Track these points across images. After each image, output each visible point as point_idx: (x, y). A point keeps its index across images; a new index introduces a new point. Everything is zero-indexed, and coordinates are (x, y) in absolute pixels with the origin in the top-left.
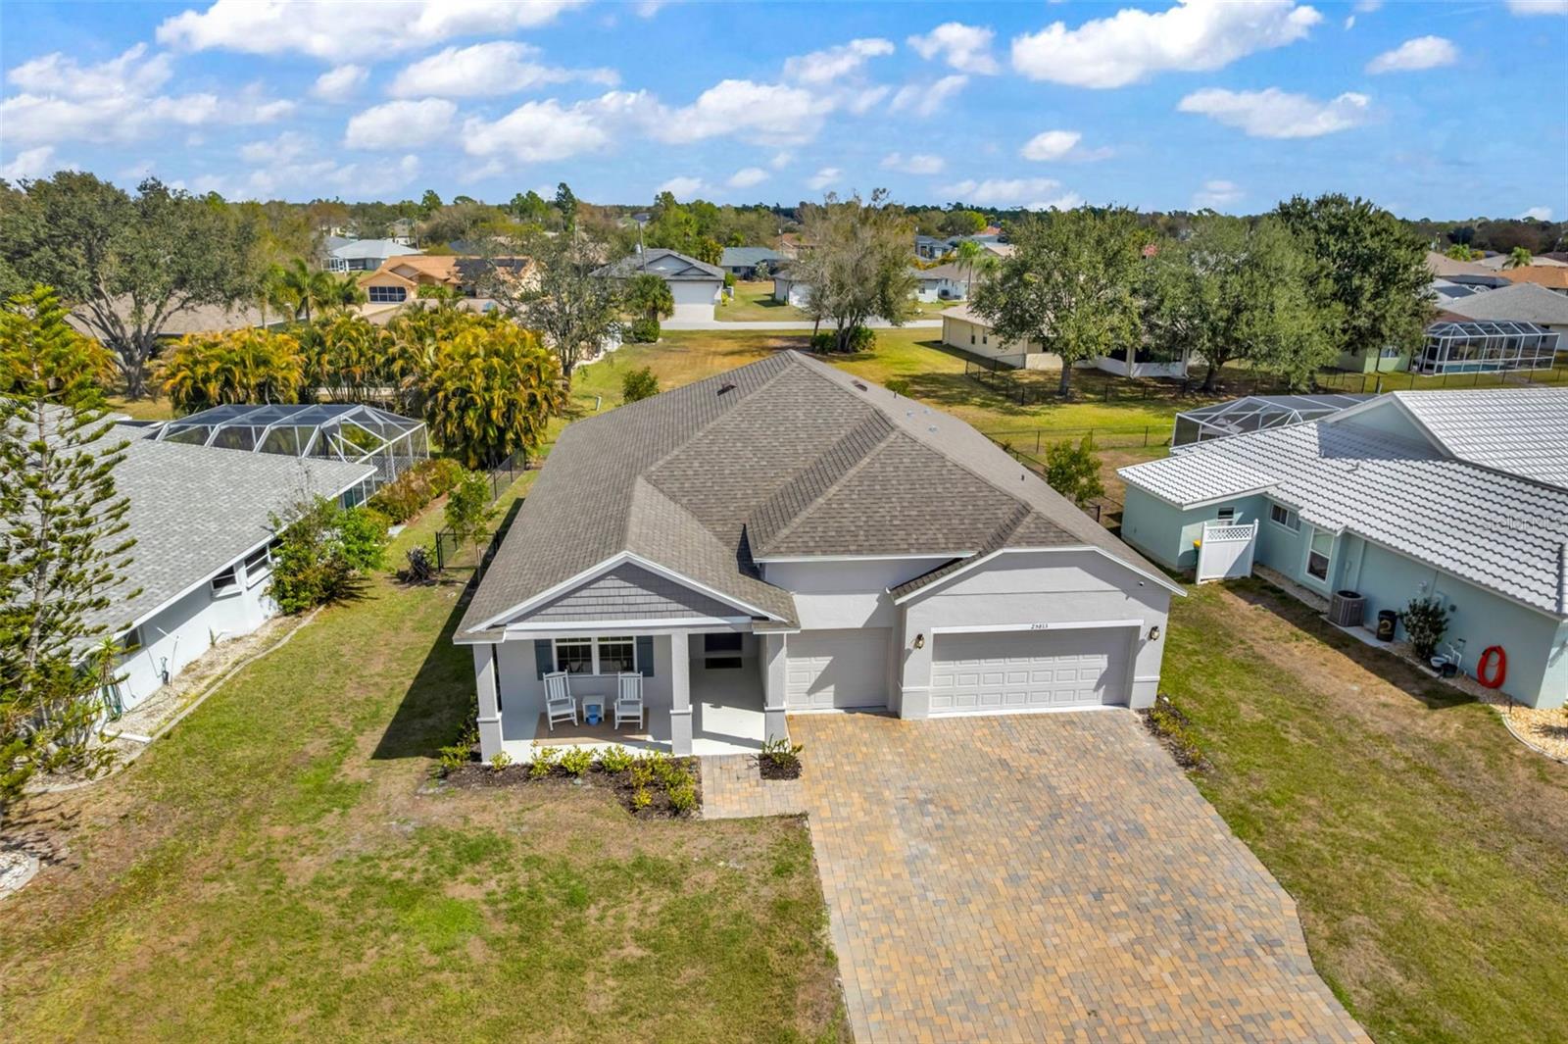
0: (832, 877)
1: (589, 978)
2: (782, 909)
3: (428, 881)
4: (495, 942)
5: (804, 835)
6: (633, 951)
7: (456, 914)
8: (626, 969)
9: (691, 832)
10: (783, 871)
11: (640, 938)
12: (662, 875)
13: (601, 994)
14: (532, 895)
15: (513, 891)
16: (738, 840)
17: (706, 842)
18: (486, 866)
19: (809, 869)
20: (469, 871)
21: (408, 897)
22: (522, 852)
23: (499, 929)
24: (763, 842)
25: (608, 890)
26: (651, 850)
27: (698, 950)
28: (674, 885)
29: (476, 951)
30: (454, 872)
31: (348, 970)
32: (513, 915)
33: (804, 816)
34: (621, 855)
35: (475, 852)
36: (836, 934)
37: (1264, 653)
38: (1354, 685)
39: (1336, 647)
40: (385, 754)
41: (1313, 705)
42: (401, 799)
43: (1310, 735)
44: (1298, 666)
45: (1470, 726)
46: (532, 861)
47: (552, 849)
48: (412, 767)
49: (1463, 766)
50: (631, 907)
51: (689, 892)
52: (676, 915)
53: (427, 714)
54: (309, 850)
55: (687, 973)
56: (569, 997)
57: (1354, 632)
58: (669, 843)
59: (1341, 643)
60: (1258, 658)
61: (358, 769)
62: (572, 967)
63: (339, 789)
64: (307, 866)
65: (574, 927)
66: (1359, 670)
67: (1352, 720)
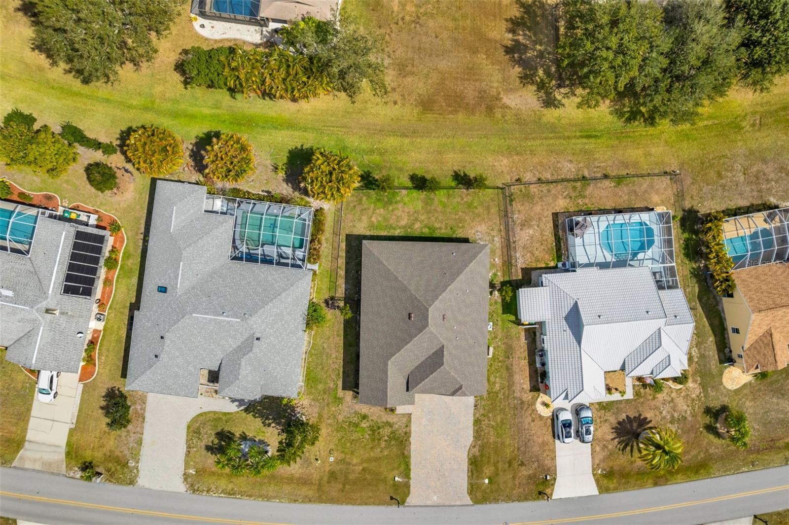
0: (414, 428)
1: (381, 442)
2: (406, 433)
3: (358, 423)
4: (369, 435)
5: (410, 418)
6: (386, 438)
7: (363, 428)
8: (386, 441)
9: (395, 416)
10: (407, 426)
11: (387, 436)
12: (390, 425)
13: (383, 444)
14: (373, 426)
15: (370, 426)
16: (401, 419)
17: (397, 419)
18: (366, 420)
19: (410, 427)
20: (364, 421)
21: (357, 425)
22: (371, 418)
23: (370, 432)
24: (404, 420)
25: (383, 427)
26: (389, 420)
27: (394, 439)
28: (392, 427)
29: (367, 437)
30: (362, 421)
31: (352, 438)
32: (371, 430)
33: (411, 414)
34: (384, 420)
35: (365, 417)
36: (412, 440)
37: (514, 363)
38: (523, 380)
39: (529, 365)
40: (344, 388)
41: (511, 385)
42: (350, 403)
43: (504, 394)
44: (517, 371)
45: (532, 398)
46: (372, 420)
47: (374, 418)
48: (349, 394)
49: (522, 408)
50: (386, 431)
51: (394, 429)
52: (392, 433)
53: (348, 376)
54: (340, 414)
55: (393, 442)
56: (379, 444)
57: (538, 359)
58: (391, 418)
59: (532, 363)
60: (512, 365)
61: (340, 393)
62: (379, 440)
63: (339, 399)
64: (341, 418)
65: (379, 433)
66: (528, 375)
67: (514, 392)
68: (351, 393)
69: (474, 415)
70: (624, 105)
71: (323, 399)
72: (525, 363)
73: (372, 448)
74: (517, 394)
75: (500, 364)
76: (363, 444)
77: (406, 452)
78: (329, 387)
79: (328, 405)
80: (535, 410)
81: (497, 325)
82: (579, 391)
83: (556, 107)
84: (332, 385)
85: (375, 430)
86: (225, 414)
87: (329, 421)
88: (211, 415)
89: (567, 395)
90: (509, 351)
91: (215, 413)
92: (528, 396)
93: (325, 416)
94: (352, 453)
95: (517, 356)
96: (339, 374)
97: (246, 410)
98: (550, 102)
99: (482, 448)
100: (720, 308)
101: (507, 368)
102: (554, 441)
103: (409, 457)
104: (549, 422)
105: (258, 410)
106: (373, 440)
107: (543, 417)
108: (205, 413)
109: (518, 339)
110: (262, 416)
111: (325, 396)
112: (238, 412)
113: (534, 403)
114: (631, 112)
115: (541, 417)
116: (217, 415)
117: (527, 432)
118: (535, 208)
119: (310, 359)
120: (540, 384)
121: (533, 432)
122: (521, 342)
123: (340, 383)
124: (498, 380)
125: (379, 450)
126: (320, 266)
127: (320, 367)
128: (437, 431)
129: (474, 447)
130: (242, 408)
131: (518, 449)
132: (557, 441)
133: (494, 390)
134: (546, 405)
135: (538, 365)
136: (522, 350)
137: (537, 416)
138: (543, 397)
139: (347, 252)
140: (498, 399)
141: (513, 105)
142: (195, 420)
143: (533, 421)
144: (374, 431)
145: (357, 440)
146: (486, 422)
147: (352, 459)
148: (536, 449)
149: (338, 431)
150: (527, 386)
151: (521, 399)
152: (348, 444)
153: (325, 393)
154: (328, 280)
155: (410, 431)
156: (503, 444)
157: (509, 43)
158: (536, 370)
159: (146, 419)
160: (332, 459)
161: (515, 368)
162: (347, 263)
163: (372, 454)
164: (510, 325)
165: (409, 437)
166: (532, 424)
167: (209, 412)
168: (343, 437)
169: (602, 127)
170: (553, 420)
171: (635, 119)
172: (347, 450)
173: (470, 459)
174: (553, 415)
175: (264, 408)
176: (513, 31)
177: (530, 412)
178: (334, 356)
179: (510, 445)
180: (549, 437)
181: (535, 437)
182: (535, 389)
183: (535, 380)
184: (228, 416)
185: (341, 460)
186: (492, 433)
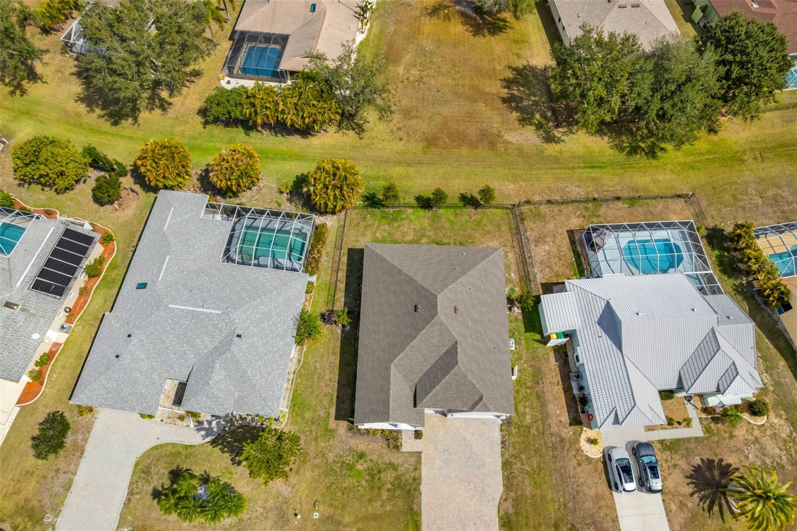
0: (425, 471)
1: (382, 491)
2: (414, 479)
3: (353, 464)
4: (367, 481)
5: (420, 458)
6: (389, 486)
7: (359, 472)
8: (388, 490)
9: (400, 455)
10: (416, 469)
11: (390, 483)
12: (394, 467)
13: (385, 495)
14: (372, 469)
15: (368, 468)
16: (408, 459)
17: (402, 459)
18: (363, 460)
19: (420, 470)
20: (361, 462)
21: (351, 467)
22: (369, 457)
23: (367, 478)
24: (413, 461)
25: (385, 470)
26: (393, 460)
27: (400, 487)
28: (396, 470)
29: (364, 483)
30: (357, 462)
31: (344, 485)
32: (369, 474)
33: (421, 453)
34: (387, 461)
35: (361, 456)
36: (423, 488)
37: (545, 390)
38: (559, 411)
39: (565, 392)
40: (337, 418)
41: (545, 417)
42: (343, 436)
43: (537, 430)
44: (550, 399)
45: (574, 434)
46: (371, 460)
47: (374, 457)
48: (344, 424)
49: (563, 448)
50: (389, 475)
51: (399, 473)
52: (397, 478)
53: (343, 403)
54: (330, 451)
55: (398, 492)
56: (379, 495)
57: (574, 384)
58: (395, 458)
59: (567, 389)
60: (543, 392)
61: (333, 423)
62: (380, 488)
63: (331, 431)
64: (331, 456)
65: (379, 479)
66: (564, 404)
67: (550, 426)
68: (346, 423)
69: (502, 455)
70: (623, 141)
71: (311, 431)
72: (559, 389)
73: (370, 501)
74: (554, 429)
75: (528, 391)
76: (358, 495)
77: (415, 508)
78: (319, 416)
79: (316, 438)
80: (579, 450)
81: (520, 344)
82: (630, 407)
83: (556, 142)
84: (322, 413)
85: (374, 474)
86: (187, 447)
87: (318, 461)
88: (169, 448)
89: (616, 416)
90: (538, 376)
91: (174, 445)
92: (568, 432)
93: (312, 454)
94: (344, 507)
95: (548, 381)
96: (332, 399)
97: (214, 443)
98: (549, 139)
99: (517, 502)
100: (781, 328)
101: (538, 397)
102: (611, 494)
103: (419, 514)
104: (601, 466)
105: (228, 443)
106: (372, 488)
107: (592, 459)
108: (161, 446)
109: (547, 360)
110: (231, 451)
111: (314, 428)
112: (203, 445)
113: (577, 441)
114: (632, 147)
115: (589, 460)
116: (176, 448)
117: (573, 480)
118: (548, 226)
119: (299, 380)
120: (581, 415)
121: (581, 480)
122: (552, 364)
123: (333, 411)
124: (528, 410)
125: (379, 503)
126: (318, 279)
127: (310, 390)
128: (456, 477)
129: (506, 500)
130: (209, 439)
131: (565, 506)
132: (615, 493)
133: (525, 423)
134: (593, 442)
135: (575, 392)
136: (554, 374)
137: (584, 459)
138: (587, 433)
139: (349, 265)
140: (531, 436)
141: (514, 141)
142: (147, 455)
143: (579, 465)
144: (372, 476)
145: (350, 489)
146: (519, 465)
147: (343, 517)
148: (588, 505)
149: (326, 475)
150: (565, 418)
151: (560, 436)
152: (340, 494)
153: (313, 423)
154: (326, 293)
155: (420, 475)
156: (543, 498)
157: (505, 96)
158: (574, 398)
159: (86, 454)
160: (316, 515)
161: (548, 396)
162: (348, 276)
163: (370, 509)
164: (536, 345)
165: (419, 484)
166: (579, 469)
167: (168, 444)
168: (333, 484)
169: (605, 160)
170: (604, 463)
171: (636, 153)
172: (337, 503)
173: (501, 518)
174: (604, 456)
175: (235, 441)
176: (508, 88)
177: (573, 453)
178: (327, 377)
179: (552, 500)
180: (603, 487)
181: (585, 488)
182: (576, 421)
183: (574, 410)
184: (190, 450)
185: (328, 518)
186: (527, 482)
